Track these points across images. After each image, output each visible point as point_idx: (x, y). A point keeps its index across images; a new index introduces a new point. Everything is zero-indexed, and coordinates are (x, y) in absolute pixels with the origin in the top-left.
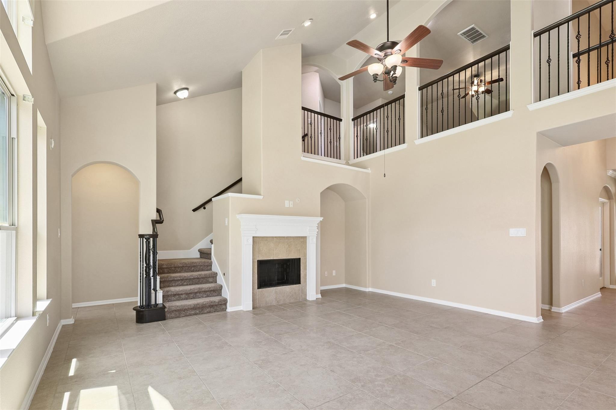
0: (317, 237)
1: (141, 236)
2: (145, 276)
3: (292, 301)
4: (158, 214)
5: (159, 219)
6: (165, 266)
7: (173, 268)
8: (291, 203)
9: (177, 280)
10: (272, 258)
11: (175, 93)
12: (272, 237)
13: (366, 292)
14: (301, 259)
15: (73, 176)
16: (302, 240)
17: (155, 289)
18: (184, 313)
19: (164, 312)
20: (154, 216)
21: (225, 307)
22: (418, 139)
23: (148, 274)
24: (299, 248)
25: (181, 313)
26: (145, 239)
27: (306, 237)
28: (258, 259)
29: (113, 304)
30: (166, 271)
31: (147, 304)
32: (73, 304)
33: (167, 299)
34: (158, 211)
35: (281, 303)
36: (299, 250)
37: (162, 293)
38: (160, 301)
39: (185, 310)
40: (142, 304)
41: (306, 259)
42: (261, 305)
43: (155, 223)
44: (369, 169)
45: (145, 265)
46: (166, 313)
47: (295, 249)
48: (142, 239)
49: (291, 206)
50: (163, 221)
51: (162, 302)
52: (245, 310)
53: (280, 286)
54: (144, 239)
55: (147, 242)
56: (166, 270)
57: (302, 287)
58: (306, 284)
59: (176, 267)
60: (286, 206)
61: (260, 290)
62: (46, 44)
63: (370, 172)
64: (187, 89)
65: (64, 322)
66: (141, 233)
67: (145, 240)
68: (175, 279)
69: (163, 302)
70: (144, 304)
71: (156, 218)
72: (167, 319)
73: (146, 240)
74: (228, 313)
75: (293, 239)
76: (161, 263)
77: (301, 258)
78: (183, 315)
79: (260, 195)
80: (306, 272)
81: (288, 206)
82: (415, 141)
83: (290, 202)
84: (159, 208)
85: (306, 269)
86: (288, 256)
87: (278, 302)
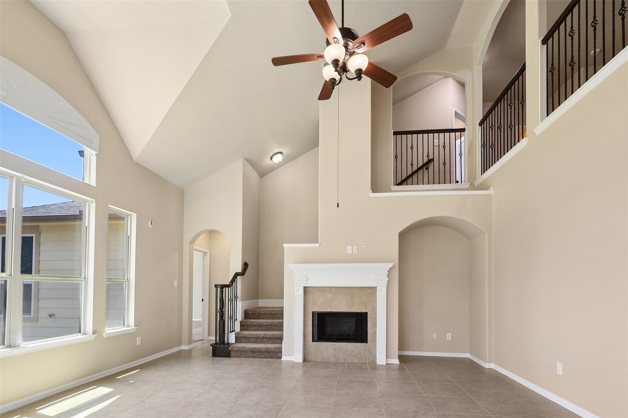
0: (387, 287)
3: (355, 361)
4: (244, 267)
10: (329, 311)
11: (271, 158)
12: (330, 287)
13: (485, 368)
14: (368, 314)
16: (370, 291)
21: (281, 355)
23: (221, 317)
24: (365, 301)
25: (242, 353)
26: (220, 288)
27: (376, 287)
28: (312, 310)
31: (221, 342)
33: (237, 341)
34: (244, 264)
35: (341, 361)
36: (366, 303)
38: (232, 341)
39: (246, 352)
40: (216, 342)
41: (376, 314)
42: (316, 360)
43: (236, 275)
44: (492, 187)
46: (231, 352)
47: (360, 301)
48: (216, 288)
49: (355, 252)
53: (342, 342)
54: (218, 288)
55: (222, 291)
57: (369, 348)
58: (376, 344)
60: (348, 252)
61: (316, 343)
63: (492, 192)
64: (281, 153)
66: (217, 283)
69: (235, 343)
70: (218, 342)
72: (230, 357)
74: (283, 362)
75: (357, 290)
77: (368, 312)
79: (317, 243)
80: (376, 330)
81: (351, 252)
83: (354, 247)
85: (376, 325)
86: (350, 309)
87: (336, 359)
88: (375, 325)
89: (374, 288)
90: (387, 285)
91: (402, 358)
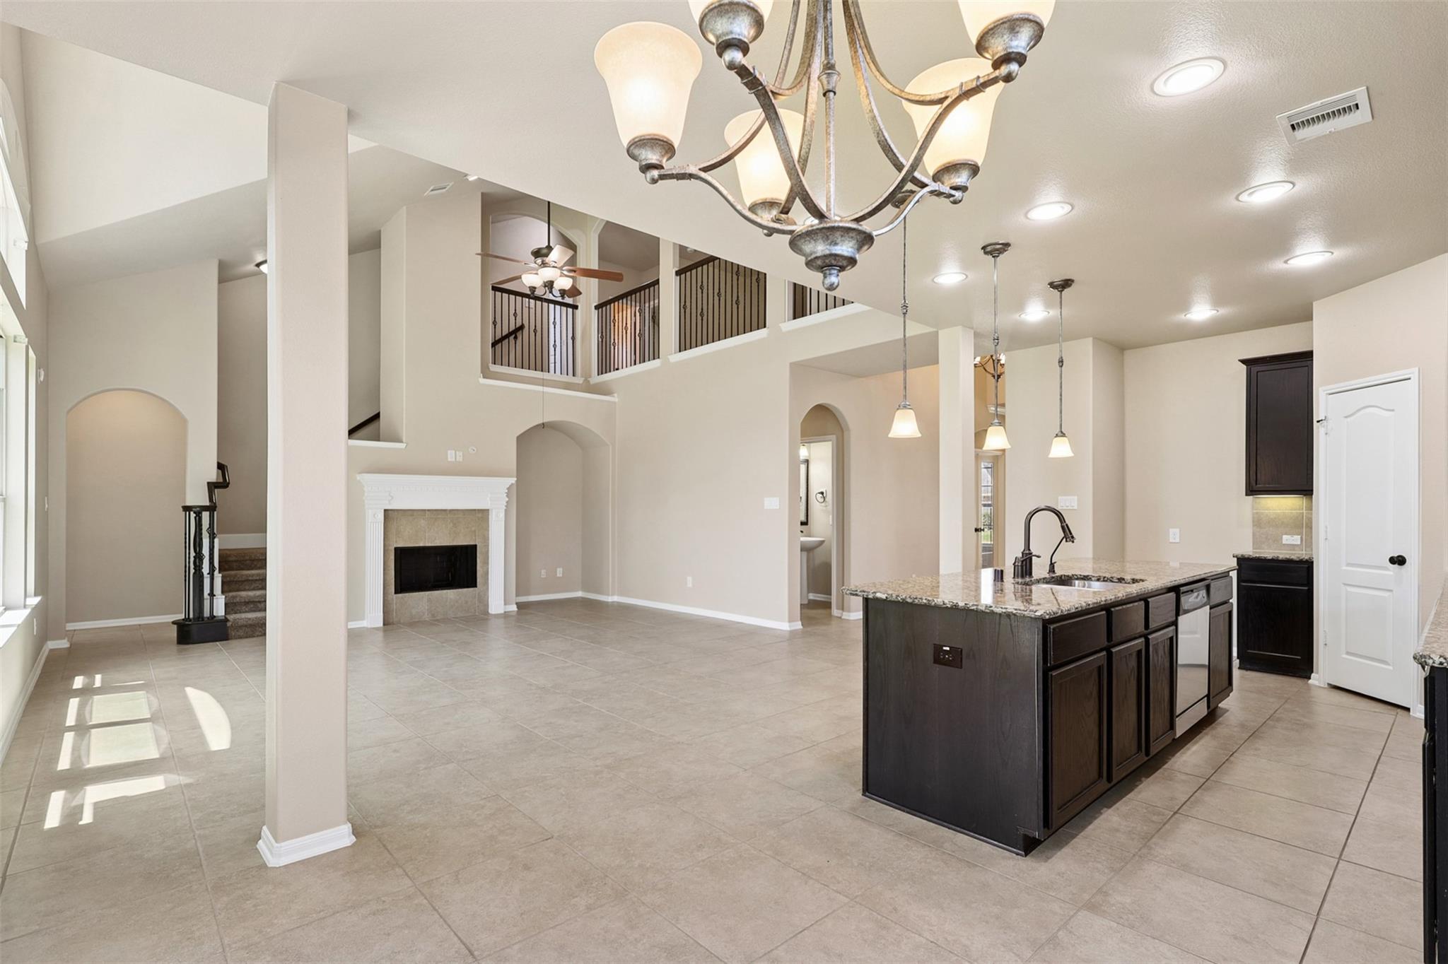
0: (506, 510)
1: (187, 509)
2: (192, 571)
3: (459, 613)
4: (220, 471)
5: (221, 480)
6: (233, 559)
7: (248, 562)
8: (460, 454)
9: (252, 580)
10: (421, 544)
11: (258, 265)
12: (423, 510)
13: (608, 602)
14: (478, 547)
15: (68, 412)
16: (480, 515)
17: (212, 594)
18: (260, 629)
19: (226, 628)
20: (213, 475)
22: (675, 353)
23: (198, 567)
24: (473, 529)
26: (195, 513)
27: (488, 510)
28: (395, 546)
29: (140, 625)
30: (235, 567)
31: (197, 615)
32: (68, 624)
33: (232, 610)
34: (221, 467)
35: (439, 618)
36: (475, 531)
37: (224, 600)
38: (220, 610)
40: (187, 617)
41: (487, 546)
42: (401, 620)
43: (212, 487)
44: (616, 395)
45: (193, 554)
46: (229, 631)
47: (466, 530)
48: (188, 513)
49: (459, 459)
50: (229, 483)
51: (223, 614)
52: (369, 626)
53: (440, 590)
54: (192, 513)
55: (197, 518)
56: (235, 565)
57: (479, 593)
58: (488, 589)
59: (254, 560)
60: (450, 460)
61: (400, 595)
62: (37, 244)
63: (616, 400)
65: (52, 645)
66: (188, 504)
67: (193, 515)
68: (250, 578)
69: (225, 614)
70: (191, 616)
71: (217, 479)
72: (232, 639)
73: (195, 515)
75: (462, 515)
76: (226, 554)
77: (477, 544)
78: (260, 634)
79: (401, 442)
80: (488, 569)
81: (454, 460)
82: (669, 357)
83: (457, 452)
84: (220, 461)
86: (453, 540)
87: (433, 615)
88: (486, 562)
89: (485, 513)
90: (506, 506)
91: (519, 605)
